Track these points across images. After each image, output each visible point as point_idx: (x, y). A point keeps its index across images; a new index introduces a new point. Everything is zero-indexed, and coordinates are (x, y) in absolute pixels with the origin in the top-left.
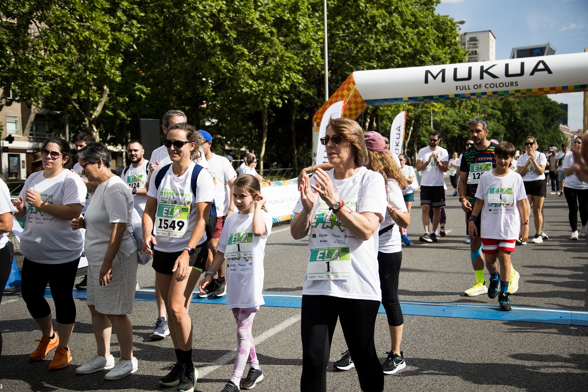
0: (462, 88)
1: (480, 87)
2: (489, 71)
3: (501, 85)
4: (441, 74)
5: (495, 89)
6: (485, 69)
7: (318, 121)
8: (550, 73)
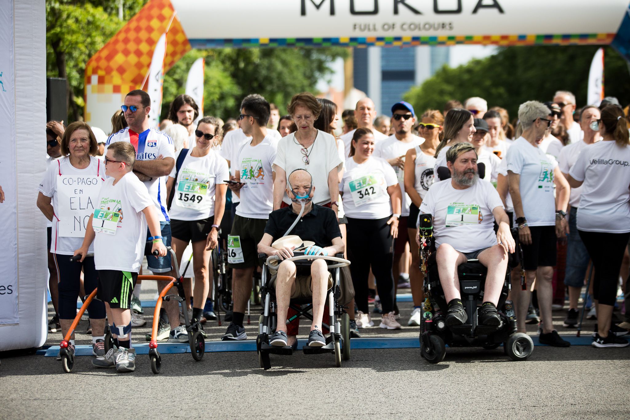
0: (363, 27)
1: (393, 28)
2: (408, 1)
3: (427, 26)
4: (328, 1)
5: (416, 33)
7: (101, 73)
8: (501, 11)
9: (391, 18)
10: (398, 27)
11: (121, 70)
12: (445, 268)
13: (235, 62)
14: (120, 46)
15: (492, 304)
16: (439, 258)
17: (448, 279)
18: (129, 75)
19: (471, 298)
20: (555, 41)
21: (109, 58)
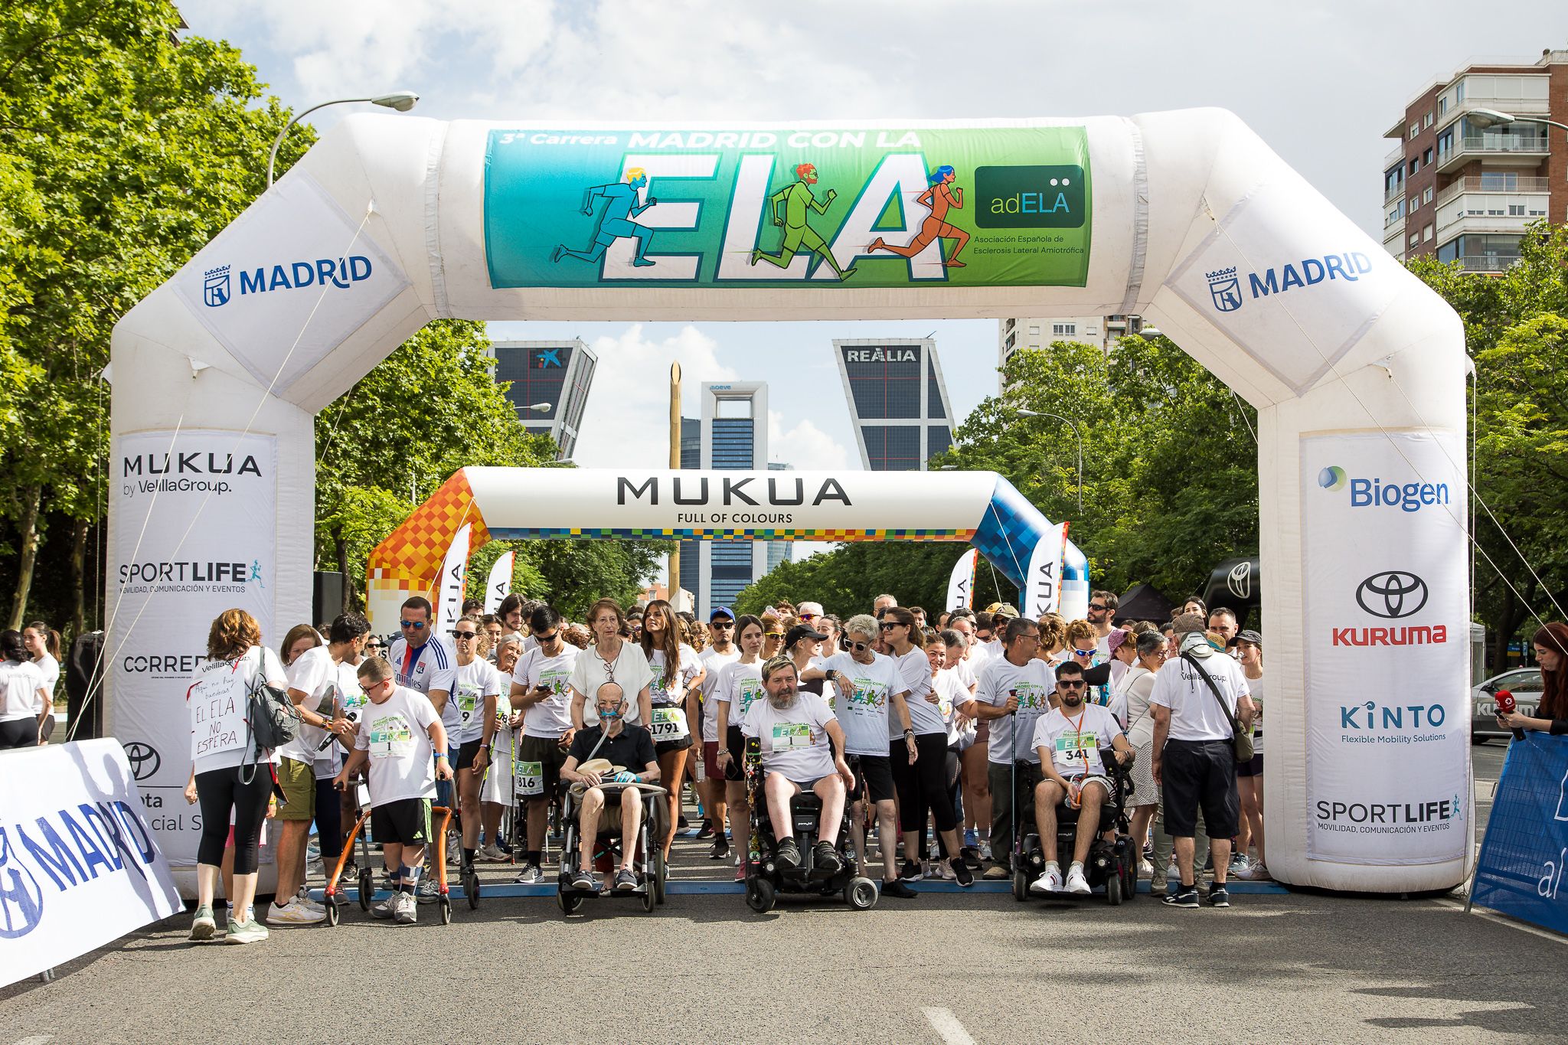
0: (689, 519)
1: (723, 518)
2: (740, 489)
3: (762, 518)
4: (649, 489)
5: (750, 526)
6: (732, 485)
7: (386, 566)
8: (847, 502)
9: (722, 509)
10: (729, 518)
11: (410, 563)
12: (775, 801)
13: (545, 554)
14: (409, 535)
15: (830, 843)
16: (768, 789)
17: (779, 814)
18: (418, 569)
19: (805, 836)
20: (907, 538)
21: (396, 549)
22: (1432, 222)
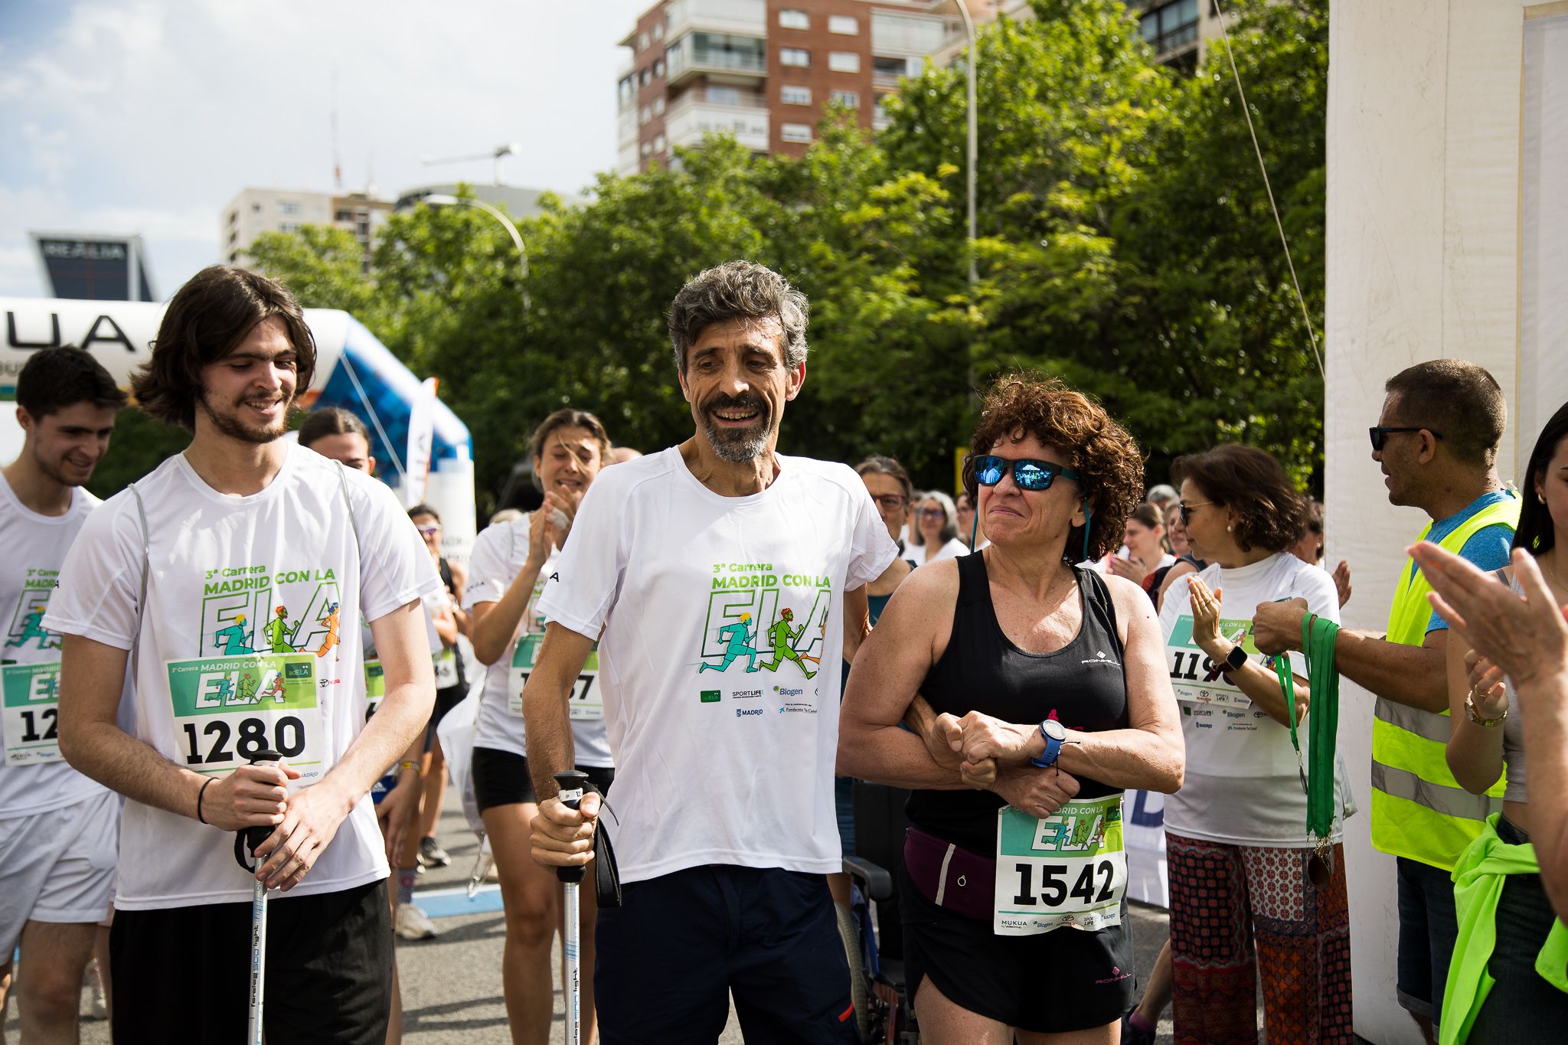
22: (662, 132)
